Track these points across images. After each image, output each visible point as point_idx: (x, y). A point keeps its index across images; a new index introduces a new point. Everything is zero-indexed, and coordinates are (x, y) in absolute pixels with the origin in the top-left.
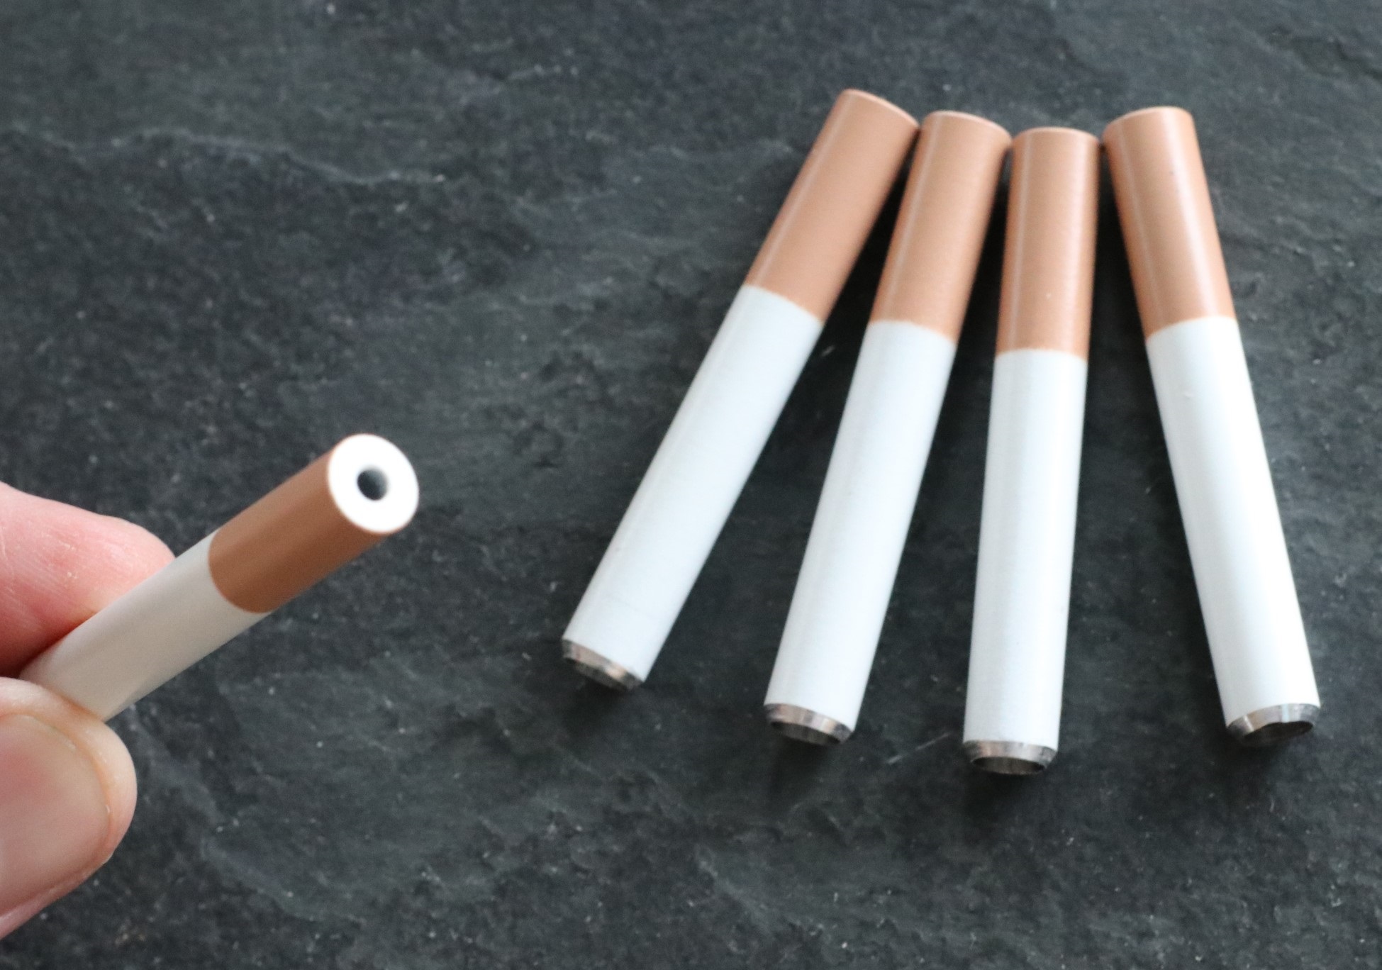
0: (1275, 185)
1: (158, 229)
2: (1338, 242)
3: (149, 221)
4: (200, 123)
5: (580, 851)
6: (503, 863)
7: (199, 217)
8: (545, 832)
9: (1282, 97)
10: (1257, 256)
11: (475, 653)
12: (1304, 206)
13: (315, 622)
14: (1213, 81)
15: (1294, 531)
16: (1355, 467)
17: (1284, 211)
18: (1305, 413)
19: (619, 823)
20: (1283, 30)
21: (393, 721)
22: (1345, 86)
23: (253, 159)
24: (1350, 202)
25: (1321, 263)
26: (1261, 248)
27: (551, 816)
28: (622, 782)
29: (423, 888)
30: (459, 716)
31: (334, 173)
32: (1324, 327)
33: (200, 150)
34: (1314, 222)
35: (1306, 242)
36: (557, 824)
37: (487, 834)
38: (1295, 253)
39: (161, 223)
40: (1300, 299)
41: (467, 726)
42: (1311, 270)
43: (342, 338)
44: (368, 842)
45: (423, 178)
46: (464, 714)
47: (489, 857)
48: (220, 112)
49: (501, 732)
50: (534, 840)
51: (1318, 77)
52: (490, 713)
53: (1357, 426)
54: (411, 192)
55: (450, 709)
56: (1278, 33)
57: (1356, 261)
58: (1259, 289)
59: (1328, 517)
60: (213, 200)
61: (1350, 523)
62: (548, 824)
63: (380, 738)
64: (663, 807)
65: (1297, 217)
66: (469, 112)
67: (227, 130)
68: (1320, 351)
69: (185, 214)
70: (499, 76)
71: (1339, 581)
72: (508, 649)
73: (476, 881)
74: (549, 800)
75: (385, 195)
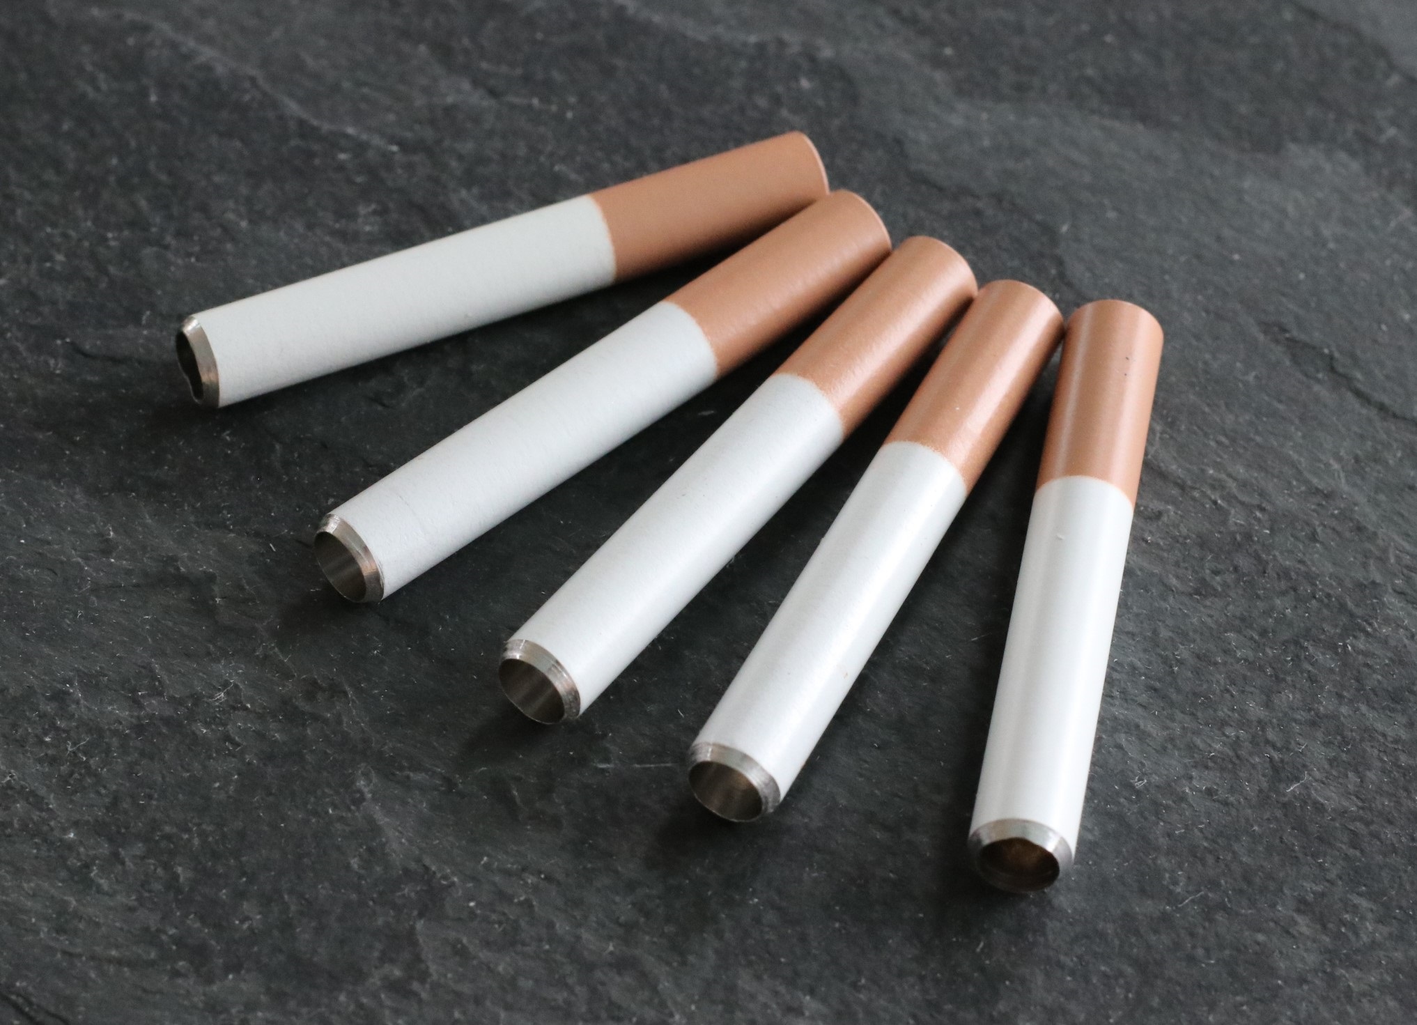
0: (1219, 443)
1: (97, 89)
2: (1262, 510)
3: (92, 81)
4: (186, 26)
5: (238, 724)
6: (154, 706)
7: (144, 93)
8: (212, 697)
9: (1256, 377)
10: (1175, 492)
11: (223, 526)
12: (1240, 470)
13: (74, 443)
14: (1194, 342)
15: (1107, 726)
16: (1196, 695)
17: (1218, 466)
18: (1164, 633)
19: (292, 716)
20: (1284, 330)
21: (107, 549)
22: (1322, 391)
23: (220, 70)
24: (1290, 483)
25: (1237, 518)
26: (1182, 487)
27: (226, 684)
28: (314, 683)
29: (60, 697)
30: (178, 569)
31: (293, 108)
32: (1216, 572)
33: (174, 46)
34: (1244, 485)
35: (1230, 498)
36: (227, 694)
37: (154, 677)
38: (1215, 503)
39: (104, 86)
40: (1203, 542)
41: (181, 580)
42: (1224, 522)
43: (229, 232)
44: (24, 638)
45: (377, 141)
46: (183, 569)
47: (143, 696)
48: (210, 25)
49: (213, 598)
50: (197, 698)
51: (1300, 376)
52: (211, 578)
53: (1216, 664)
54: (360, 148)
55: (173, 559)
56: (1275, 329)
57: (1271, 529)
58: (1165, 519)
59: (1150, 727)
60: (164, 87)
61: (1171, 739)
62: (219, 690)
63: (86, 559)
64: (345, 719)
65: (1230, 475)
66: (449, 110)
67: (209, 40)
68: (1202, 590)
69: (130, 87)
70: (493, 93)
71: (1139, 785)
72: (258, 534)
73: (118, 712)
74: (232, 672)
75: (334, 142)
